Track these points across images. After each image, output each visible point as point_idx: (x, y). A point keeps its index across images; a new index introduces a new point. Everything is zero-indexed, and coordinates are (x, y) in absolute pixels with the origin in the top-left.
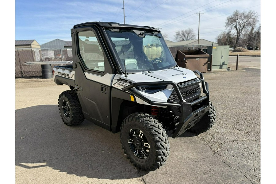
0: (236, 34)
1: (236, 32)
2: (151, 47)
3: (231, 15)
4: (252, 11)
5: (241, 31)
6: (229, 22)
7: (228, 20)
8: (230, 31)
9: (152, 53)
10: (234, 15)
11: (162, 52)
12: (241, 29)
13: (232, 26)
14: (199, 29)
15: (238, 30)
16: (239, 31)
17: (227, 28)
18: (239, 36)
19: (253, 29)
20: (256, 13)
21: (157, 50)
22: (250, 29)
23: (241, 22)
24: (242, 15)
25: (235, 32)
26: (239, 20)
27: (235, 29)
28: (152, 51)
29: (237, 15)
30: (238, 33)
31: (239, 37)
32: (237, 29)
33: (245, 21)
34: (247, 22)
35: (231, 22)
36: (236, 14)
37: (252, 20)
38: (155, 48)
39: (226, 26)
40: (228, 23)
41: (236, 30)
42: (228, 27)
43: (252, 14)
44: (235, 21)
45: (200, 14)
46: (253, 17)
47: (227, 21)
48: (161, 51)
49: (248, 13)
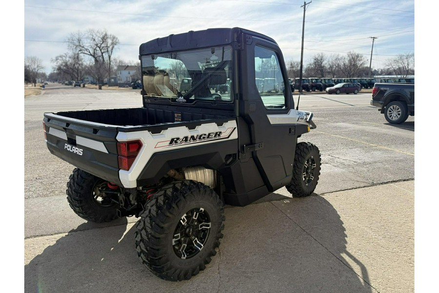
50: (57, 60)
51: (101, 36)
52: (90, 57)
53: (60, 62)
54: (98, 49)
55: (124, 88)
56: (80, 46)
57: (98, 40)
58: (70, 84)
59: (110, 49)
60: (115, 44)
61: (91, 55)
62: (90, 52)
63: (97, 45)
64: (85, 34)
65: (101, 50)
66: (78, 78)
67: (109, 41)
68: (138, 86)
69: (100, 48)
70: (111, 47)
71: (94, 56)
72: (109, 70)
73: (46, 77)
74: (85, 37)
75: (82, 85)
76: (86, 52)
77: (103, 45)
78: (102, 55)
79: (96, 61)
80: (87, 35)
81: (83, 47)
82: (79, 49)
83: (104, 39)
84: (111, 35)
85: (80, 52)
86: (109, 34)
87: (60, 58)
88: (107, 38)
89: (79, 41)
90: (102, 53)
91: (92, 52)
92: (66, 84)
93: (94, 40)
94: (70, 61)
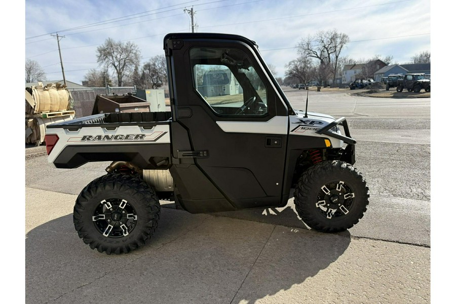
0: (116, 75)
1: (116, 71)
2: (48, 90)
3: (102, 45)
4: (131, 43)
5: (123, 70)
6: (101, 55)
7: (100, 51)
8: (106, 69)
9: (51, 101)
10: (107, 46)
11: (70, 98)
12: (121, 67)
13: (108, 61)
14: (61, 63)
15: (118, 68)
16: (120, 70)
17: (100, 65)
18: (121, 77)
19: (136, 69)
20: (137, 46)
21: (59, 95)
22: (133, 68)
23: (118, 56)
24: (119, 47)
25: (113, 71)
26: (115, 53)
27: (113, 66)
28: (51, 97)
29: (112, 46)
30: (119, 73)
31: (121, 79)
32: (116, 67)
33: (124, 56)
34: (127, 58)
35: (104, 55)
36: (110, 44)
37: (133, 55)
38: (54, 91)
39: (98, 62)
40: (100, 57)
41: (114, 68)
42: (102, 62)
43: (133, 48)
44: (110, 54)
45: (58, 37)
46: (134, 52)
47: (99, 54)
48: (67, 98)
49: (125, 44)
50: (290, 65)
51: (330, 37)
52: (317, 59)
53: (292, 66)
54: (326, 50)
55: (343, 89)
56: (309, 49)
57: (326, 41)
58: (297, 87)
59: (338, 49)
60: (345, 43)
61: (318, 57)
62: (317, 55)
63: (324, 46)
64: (314, 37)
65: (328, 51)
66: (304, 81)
67: (339, 40)
68: (356, 86)
69: (327, 49)
70: (339, 46)
71: (320, 58)
72: (334, 71)
73: (282, 81)
74: (315, 39)
75: (305, 88)
76: (313, 55)
77: (331, 46)
78: (329, 56)
79: (322, 62)
80: (316, 38)
81: (311, 50)
82: (307, 53)
83: (333, 39)
84: (341, 34)
85: (308, 56)
86: (338, 33)
87: (292, 63)
88: (337, 37)
89: (308, 44)
90: (329, 54)
91: (319, 54)
92: (294, 88)
93: (323, 42)
94: (300, 65)
